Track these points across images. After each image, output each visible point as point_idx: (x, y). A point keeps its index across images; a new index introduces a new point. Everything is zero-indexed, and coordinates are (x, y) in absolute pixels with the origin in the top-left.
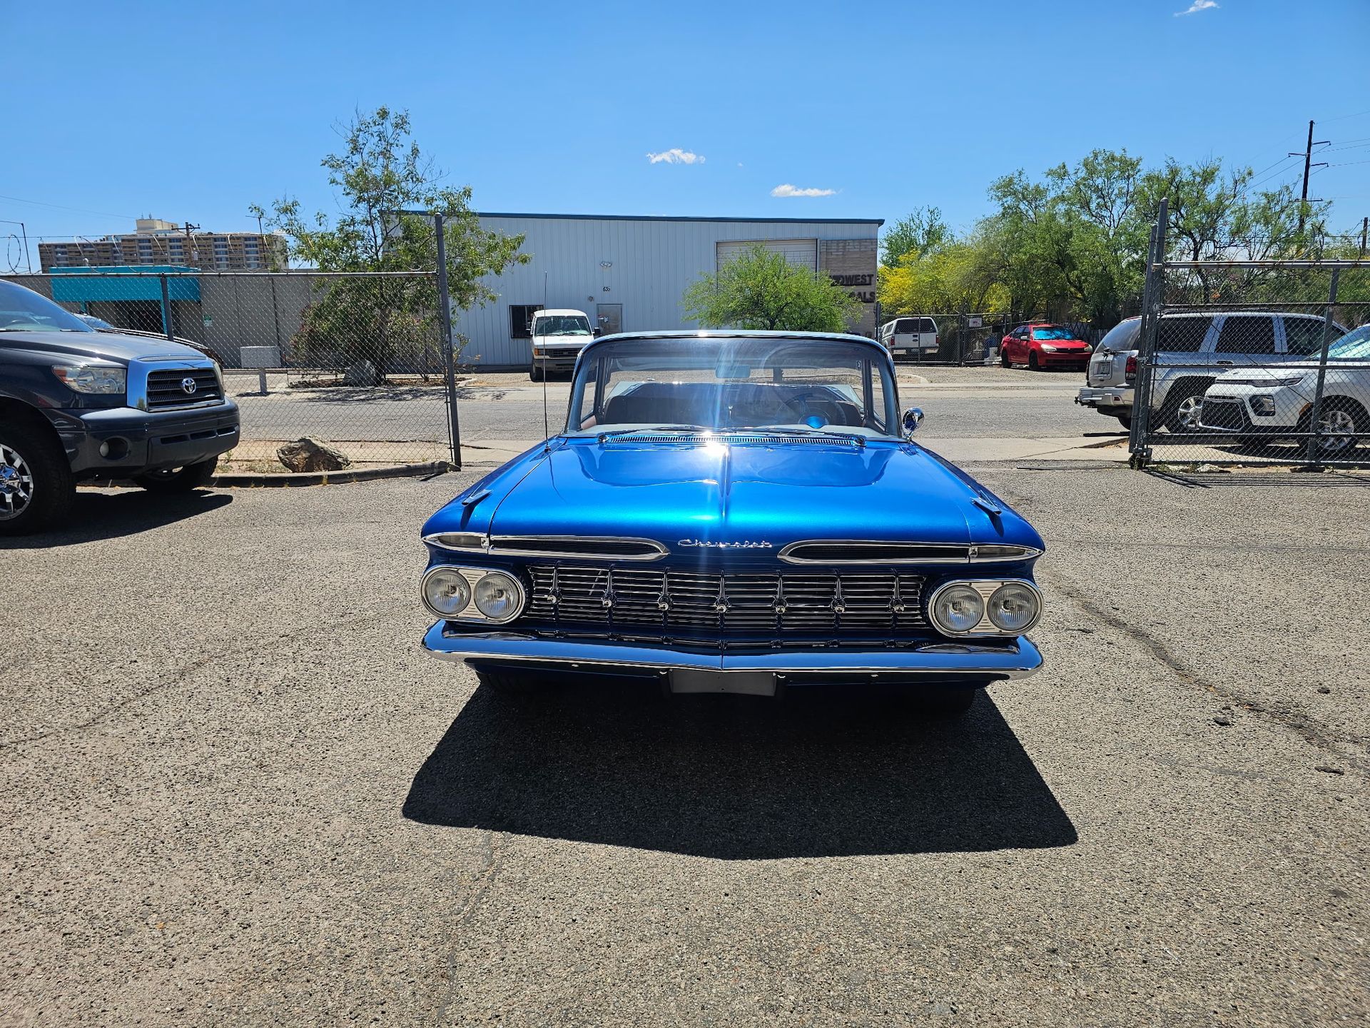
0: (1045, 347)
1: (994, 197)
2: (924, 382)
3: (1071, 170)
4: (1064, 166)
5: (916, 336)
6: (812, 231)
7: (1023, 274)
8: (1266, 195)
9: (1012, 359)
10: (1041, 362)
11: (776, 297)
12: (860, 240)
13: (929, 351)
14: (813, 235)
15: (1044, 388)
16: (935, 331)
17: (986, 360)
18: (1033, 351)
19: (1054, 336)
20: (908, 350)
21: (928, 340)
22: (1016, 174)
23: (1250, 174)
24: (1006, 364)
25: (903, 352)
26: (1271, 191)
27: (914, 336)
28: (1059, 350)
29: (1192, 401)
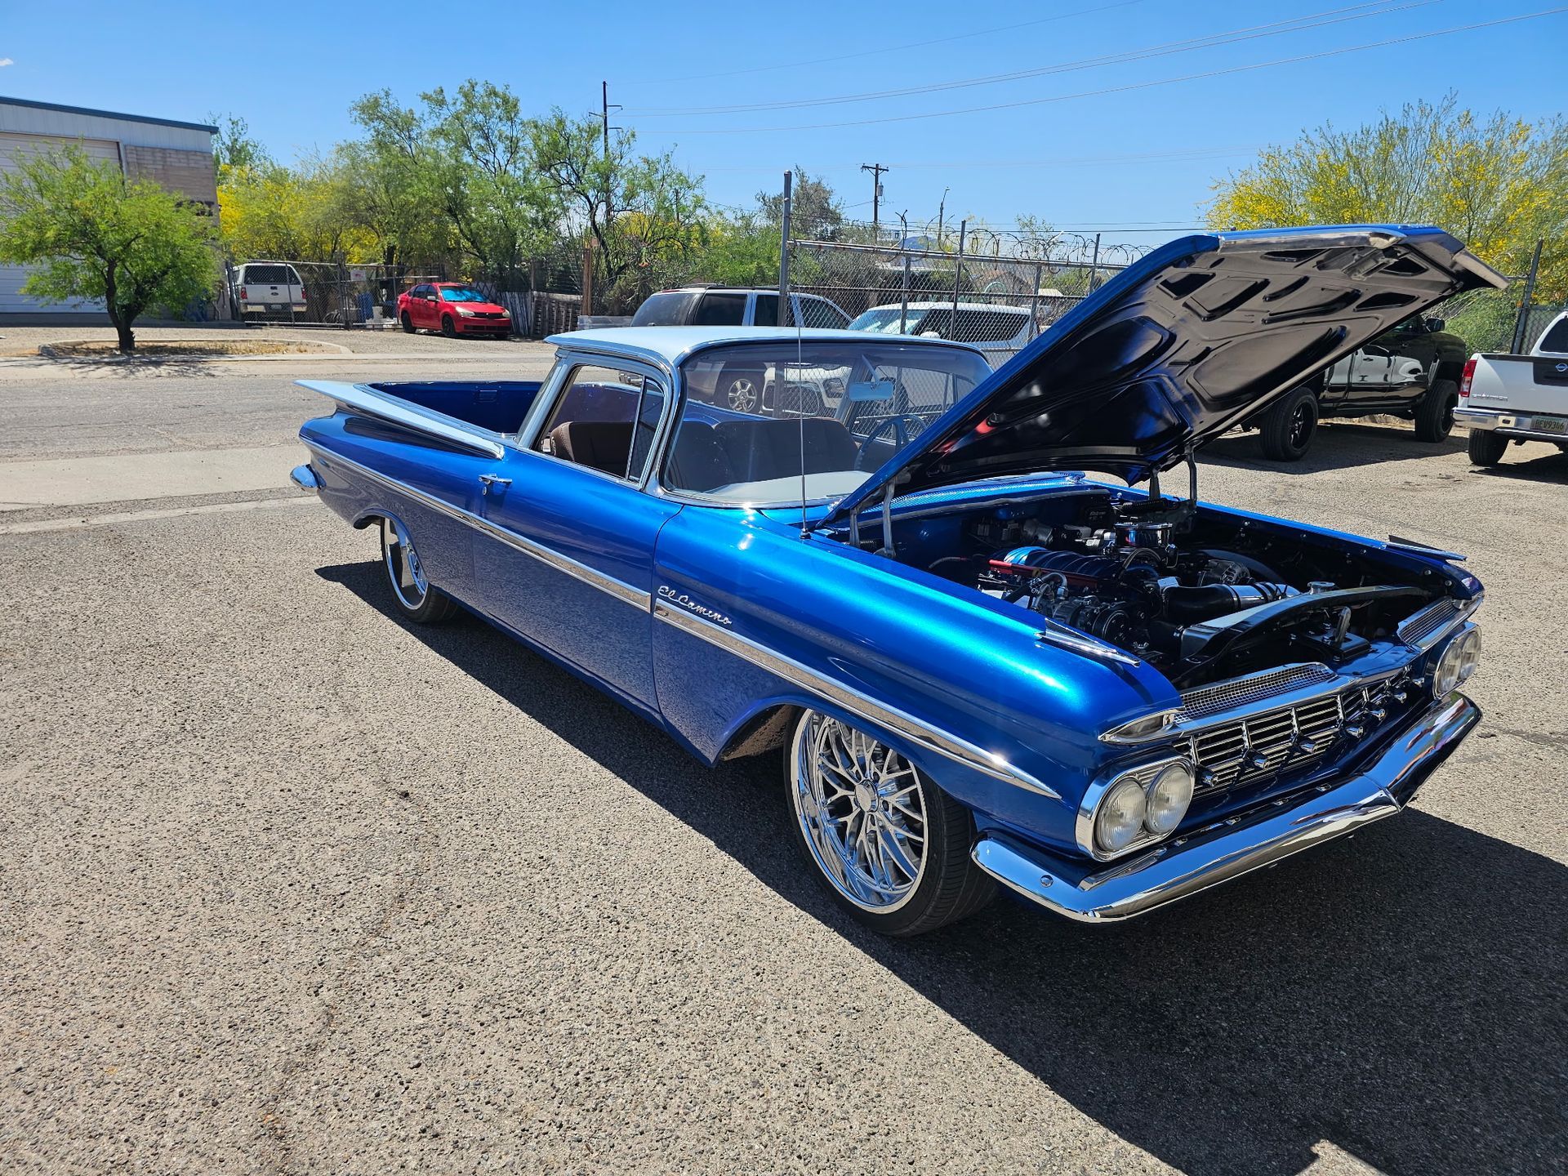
0: (460, 310)
1: (358, 120)
2: (346, 353)
3: (449, 100)
4: (442, 91)
5: (275, 288)
6: (112, 130)
7: (407, 220)
8: (647, 161)
9: (416, 322)
10: (459, 328)
11: (119, 225)
12: (187, 152)
13: (296, 309)
14: (114, 137)
15: (495, 360)
16: (298, 283)
17: (369, 322)
18: (446, 315)
19: (464, 298)
20: (267, 306)
21: (291, 294)
22: (383, 94)
23: (633, 136)
24: (410, 329)
25: (261, 309)
26: (653, 157)
27: (272, 288)
28: (477, 315)
29: (738, 384)
